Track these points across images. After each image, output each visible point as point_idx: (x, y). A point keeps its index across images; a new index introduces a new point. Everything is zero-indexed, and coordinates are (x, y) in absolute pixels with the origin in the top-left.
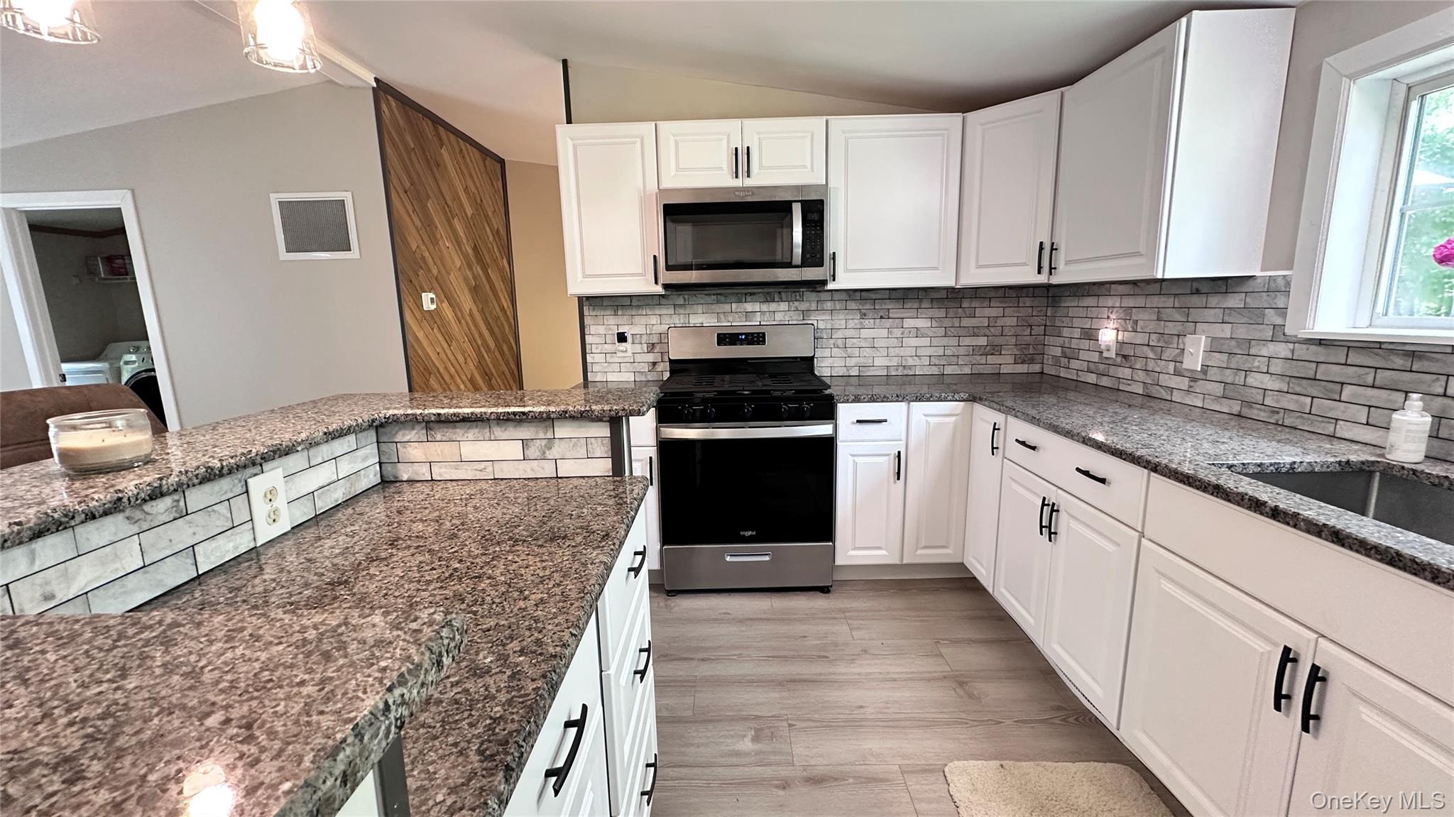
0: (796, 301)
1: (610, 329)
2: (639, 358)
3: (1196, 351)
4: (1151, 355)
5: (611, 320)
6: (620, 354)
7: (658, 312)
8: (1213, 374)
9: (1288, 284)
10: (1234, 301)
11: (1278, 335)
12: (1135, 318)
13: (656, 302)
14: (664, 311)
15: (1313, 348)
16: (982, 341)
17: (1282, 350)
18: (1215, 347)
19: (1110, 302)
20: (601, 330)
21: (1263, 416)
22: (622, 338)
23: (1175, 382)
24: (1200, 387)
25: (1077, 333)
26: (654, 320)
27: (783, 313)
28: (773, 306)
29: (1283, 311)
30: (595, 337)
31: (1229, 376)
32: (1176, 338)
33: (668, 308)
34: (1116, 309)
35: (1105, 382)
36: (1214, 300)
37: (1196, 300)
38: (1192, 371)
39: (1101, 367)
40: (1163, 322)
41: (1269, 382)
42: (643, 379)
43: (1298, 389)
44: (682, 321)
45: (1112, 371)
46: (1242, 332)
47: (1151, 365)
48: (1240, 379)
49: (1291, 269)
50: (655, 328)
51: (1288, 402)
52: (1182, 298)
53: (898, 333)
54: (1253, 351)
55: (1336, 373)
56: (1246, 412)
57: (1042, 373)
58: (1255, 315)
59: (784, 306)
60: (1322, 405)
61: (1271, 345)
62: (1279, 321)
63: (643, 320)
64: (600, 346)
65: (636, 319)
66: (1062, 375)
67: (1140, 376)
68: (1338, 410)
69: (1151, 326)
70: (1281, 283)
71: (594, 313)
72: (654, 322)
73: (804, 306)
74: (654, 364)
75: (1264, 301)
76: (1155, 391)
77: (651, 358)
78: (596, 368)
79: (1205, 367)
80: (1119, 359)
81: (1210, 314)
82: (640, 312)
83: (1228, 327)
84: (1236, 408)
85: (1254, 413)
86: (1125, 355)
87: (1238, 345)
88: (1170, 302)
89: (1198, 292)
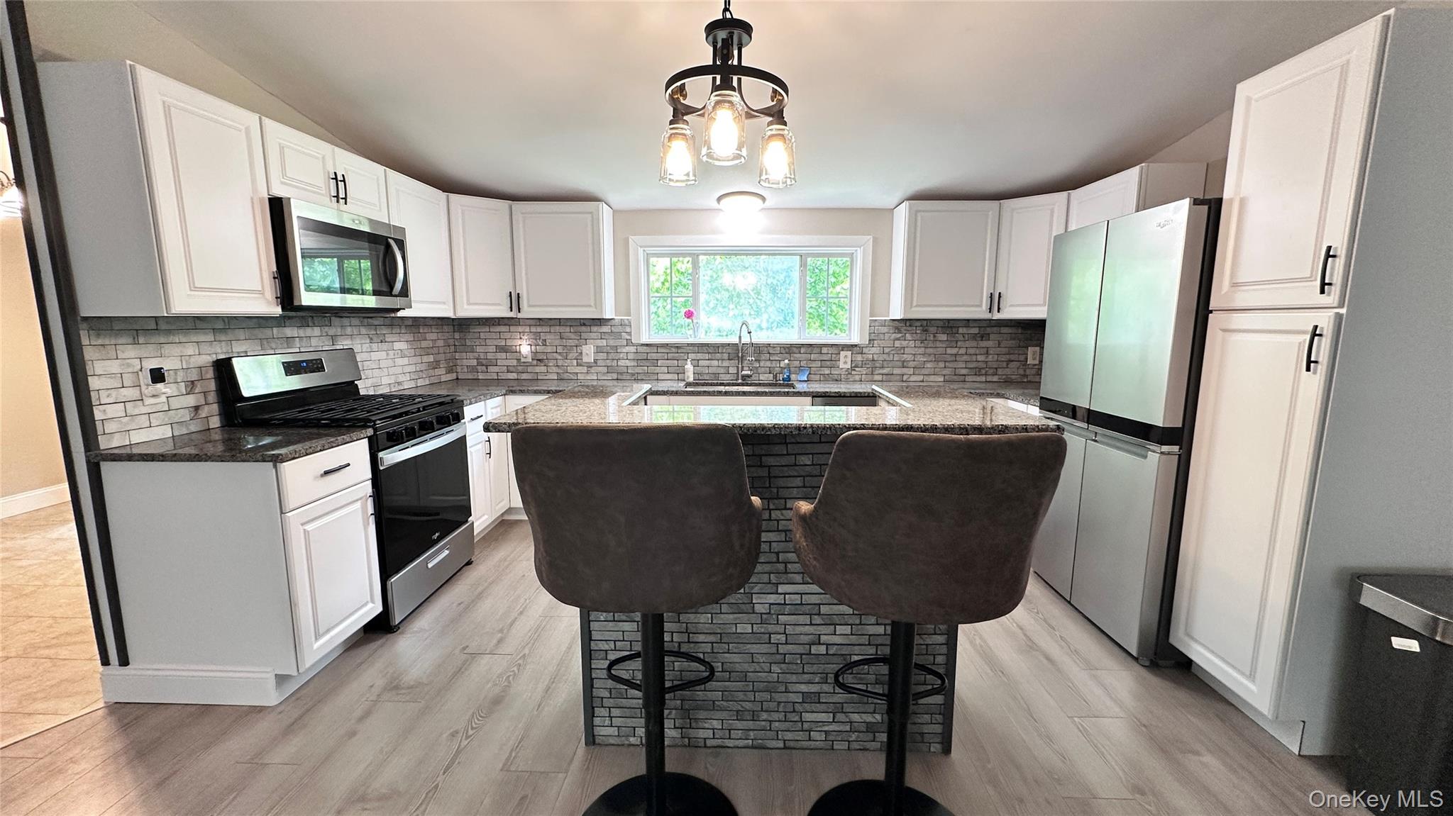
0: (326, 326)
1: (129, 365)
2: (175, 403)
3: (589, 352)
4: (560, 357)
5: (130, 352)
6: (149, 401)
7: (195, 339)
8: (599, 363)
9: (630, 322)
10: (605, 329)
11: (629, 342)
12: (544, 338)
13: (191, 325)
14: (202, 338)
15: (645, 347)
16: (431, 358)
17: (633, 349)
18: (599, 350)
19: (520, 329)
20: (114, 367)
21: (628, 377)
22: (158, 376)
23: (578, 369)
24: (593, 370)
25: (493, 349)
26: (190, 350)
27: (317, 339)
28: (309, 331)
29: (629, 334)
30: (103, 379)
31: (609, 363)
32: (575, 348)
33: (206, 334)
34: (526, 334)
35: (524, 376)
36: (595, 329)
37: (583, 328)
38: (589, 363)
39: (520, 368)
40: (564, 340)
41: (628, 363)
42: (185, 431)
43: (641, 364)
44: (224, 350)
45: (530, 369)
46: (612, 343)
47: (560, 363)
48: (615, 363)
49: (630, 316)
50: (192, 360)
51: (639, 370)
52: (575, 328)
53: (391, 353)
54: (618, 351)
55: (654, 356)
56: (620, 377)
57: (457, 379)
58: (618, 335)
59: (317, 331)
60: (652, 369)
61: (627, 347)
62: (628, 337)
63: (176, 350)
64: (114, 393)
65: (167, 349)
66: (480, 377)
67: (555, 370)
68: (658, 370)
69: (557, 342)
70: (627, 322)
71: (100, 342)
72: (190, 352)
73: (332, 331)
74: (197, 408)
75: (620, 329)
76: (565, 376)
77: (191, 400)
78: (110, 427)
79: (596, 361)
80: (535, 362)
81: (593, 335)
82: (171, 339)
83: (604, 341)
84: (615, 376)
85: (624, 377)
86: (539, 359)
87: (611, 349)
88: (568, 329)
89: (584, 325)
